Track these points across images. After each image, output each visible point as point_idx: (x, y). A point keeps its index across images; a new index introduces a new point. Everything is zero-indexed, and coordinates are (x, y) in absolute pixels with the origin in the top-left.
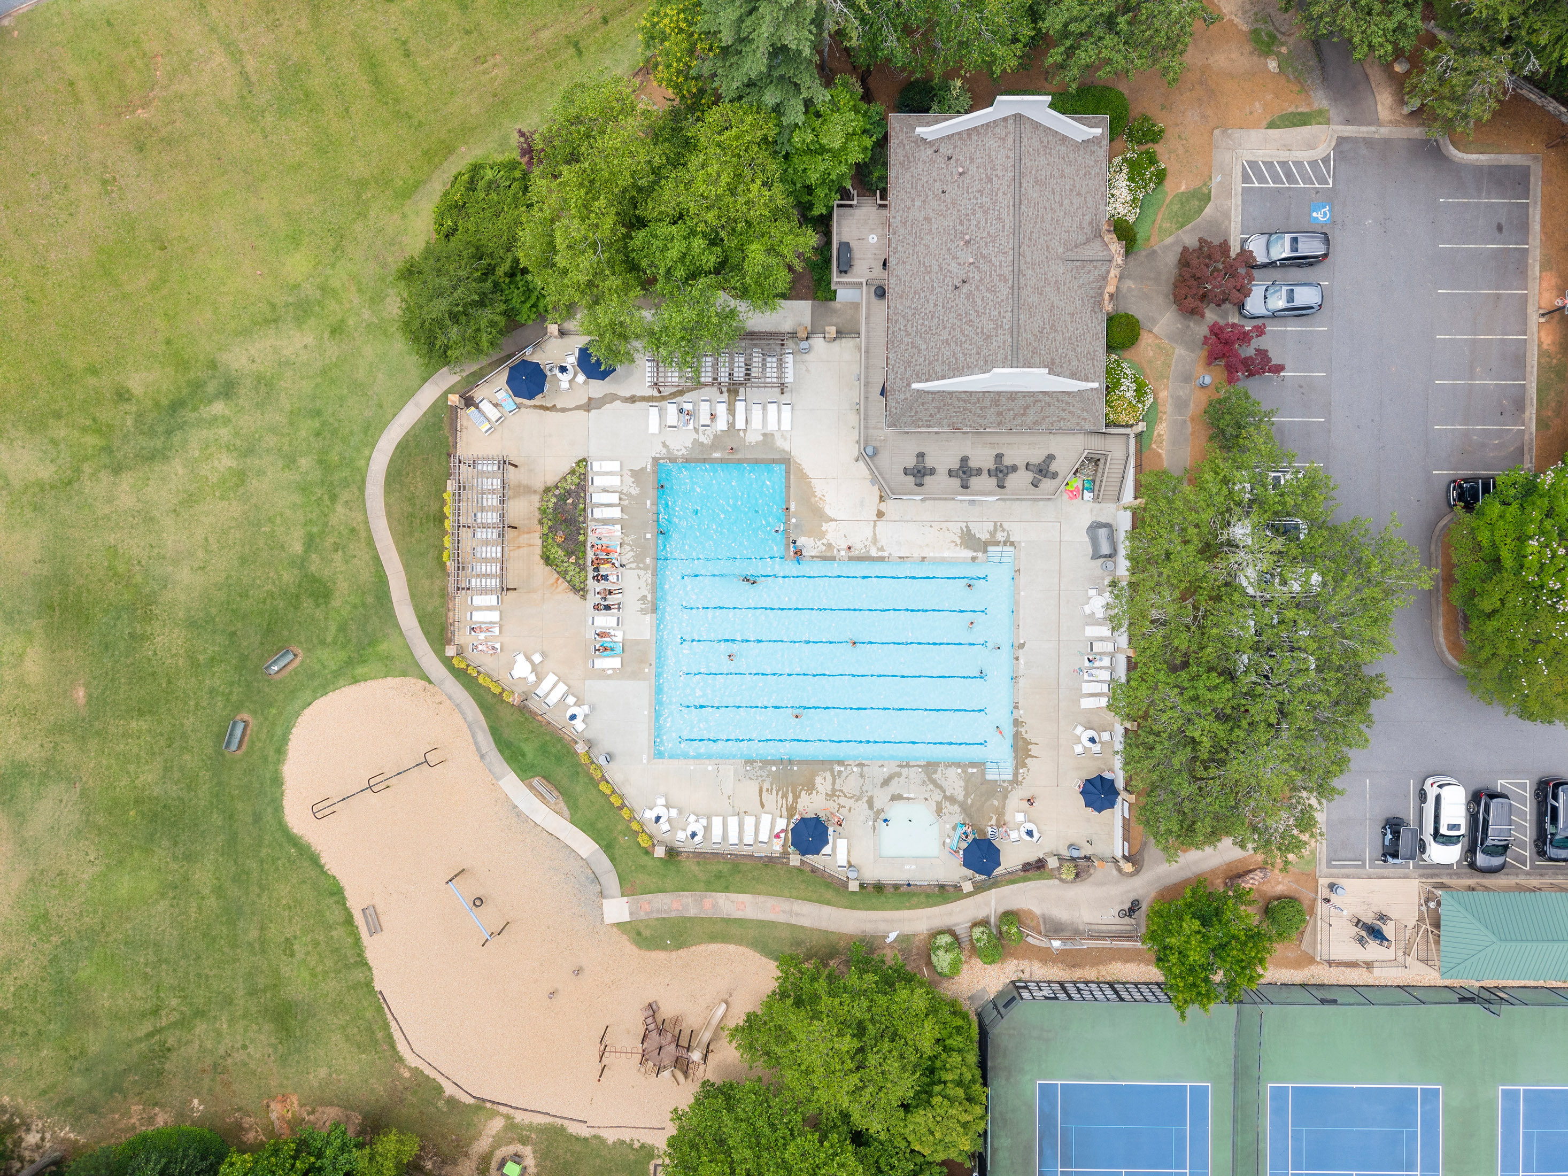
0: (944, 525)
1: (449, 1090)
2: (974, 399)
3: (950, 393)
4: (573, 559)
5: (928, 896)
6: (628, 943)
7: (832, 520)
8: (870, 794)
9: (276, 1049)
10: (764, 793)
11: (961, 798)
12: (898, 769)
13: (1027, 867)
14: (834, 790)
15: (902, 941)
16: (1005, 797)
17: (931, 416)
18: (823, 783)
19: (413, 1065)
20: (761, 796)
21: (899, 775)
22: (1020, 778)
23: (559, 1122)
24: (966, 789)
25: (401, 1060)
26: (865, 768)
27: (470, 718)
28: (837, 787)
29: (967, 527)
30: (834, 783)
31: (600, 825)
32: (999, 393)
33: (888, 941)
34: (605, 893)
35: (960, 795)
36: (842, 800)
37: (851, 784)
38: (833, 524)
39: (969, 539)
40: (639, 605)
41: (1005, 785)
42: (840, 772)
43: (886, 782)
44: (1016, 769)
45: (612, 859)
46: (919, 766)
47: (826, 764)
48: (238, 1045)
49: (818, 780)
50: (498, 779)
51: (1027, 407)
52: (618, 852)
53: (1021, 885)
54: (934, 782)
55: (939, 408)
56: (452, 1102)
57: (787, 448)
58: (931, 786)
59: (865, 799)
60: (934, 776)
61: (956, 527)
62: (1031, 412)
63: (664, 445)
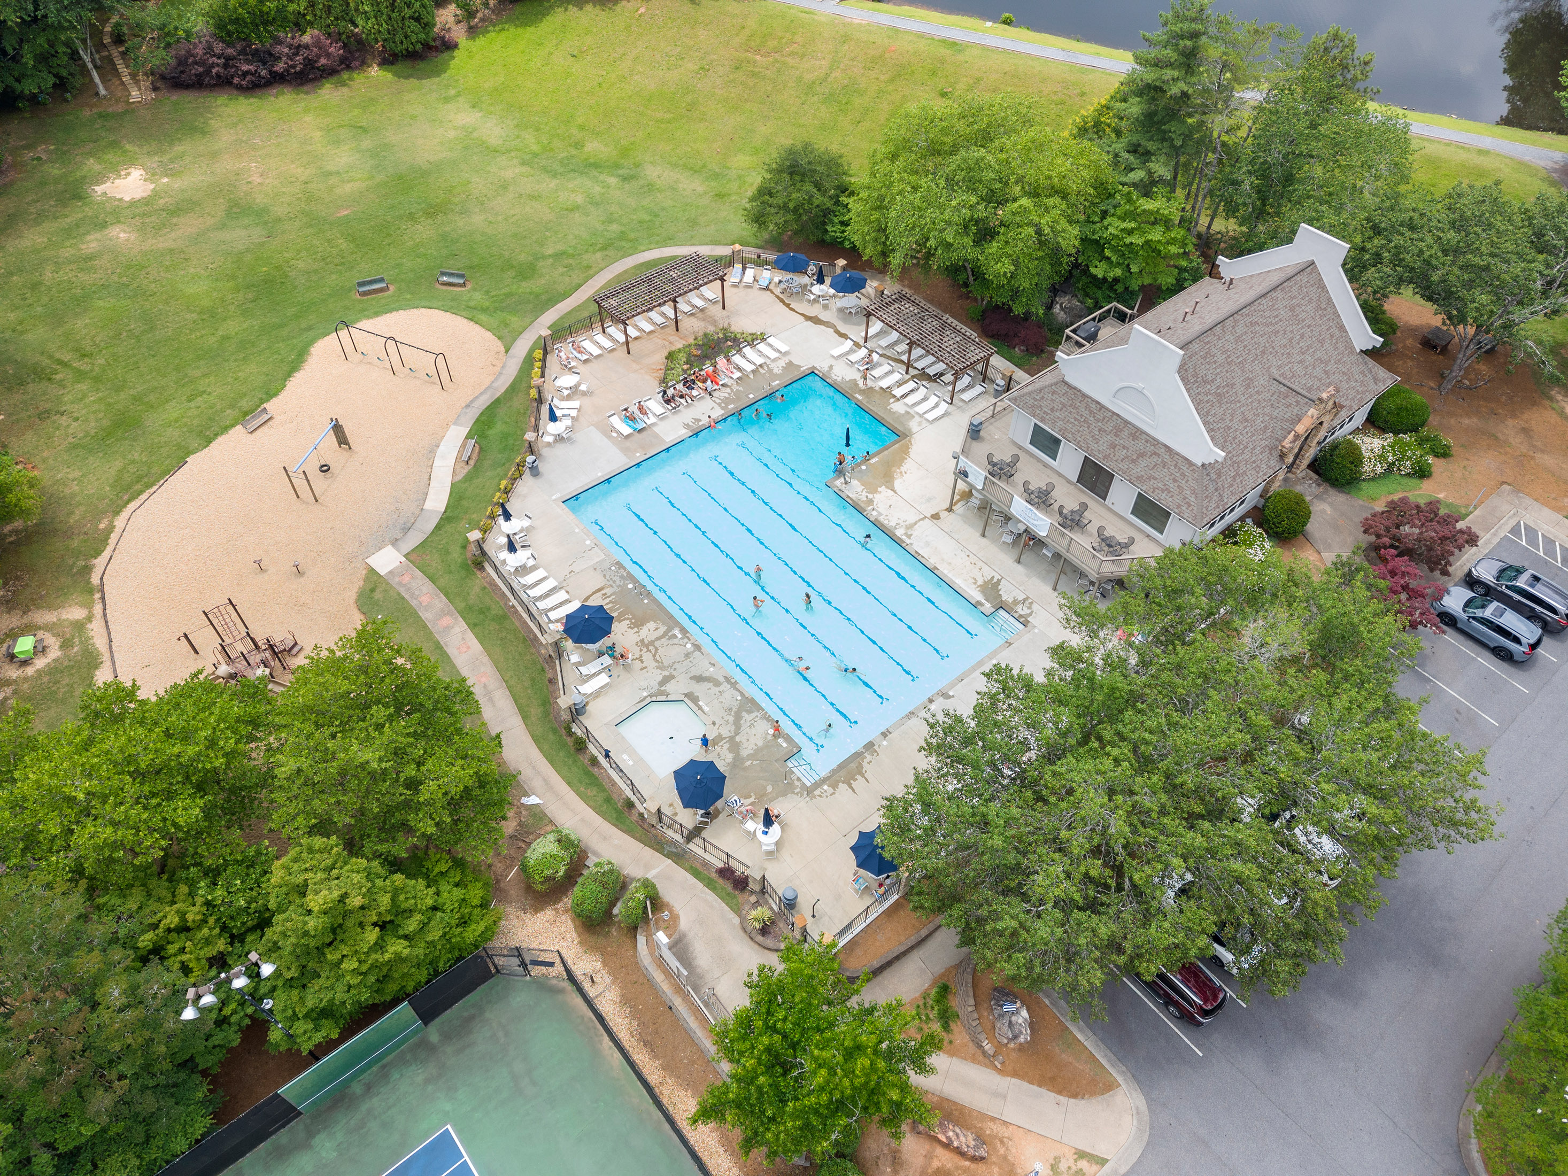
0: (980, 564)
1: (99, 563)
2: (1100, 416)
3: (1085, 396)
4: (685, 367)
5: (608, 800)
6: (355, 590)
7: (893, 490)
8: (674, 673)
9: (85, 437)
10: (599, 594)
11: (744, 753)
12: (722, 679)
13: (726, 872)
14: (652, 643)
15: (535, 815)
16: (784, 794)
17: (1052, 410)
18: (650, 631)
19: (116, 523)
20: (594, 593)
21: (717, 684)
22: (817, 792)
23: (106, 658)
24: (758, 750)
25: (117, 513)
26: (697, 653)
27: (495, 385)
28: (657, 644)
29: (999, 581)
30: (658, 639)
31: (464, 503)
32: (1127, 422)
33: (524, 800)
34: (399, 543)
35: (747, 749)
36: (647, 657)
37: (670, 652)
38: (890, 493)
39: (991, 589)
40: (689, 421)
41: (797, 783)
42: (675, 636)
43: (699, 679)
44: (824, 781)
45: (438, 527)
46: (742, 694)
47: (672, 621)
48: (75, 415)
49: (651, 625)
50: (455, 424)
51: (1142, 455)
52: (448, 528)
53: (700, 885)
54: (738, 718)
55: (1064, 406)
56: (88, 569)
57: (914, 430)
58: (731, 719)
59: (666, 673)
60: (744, 714)
61: (988, 573)
62: (1143, 463)
63: (831, 367)
